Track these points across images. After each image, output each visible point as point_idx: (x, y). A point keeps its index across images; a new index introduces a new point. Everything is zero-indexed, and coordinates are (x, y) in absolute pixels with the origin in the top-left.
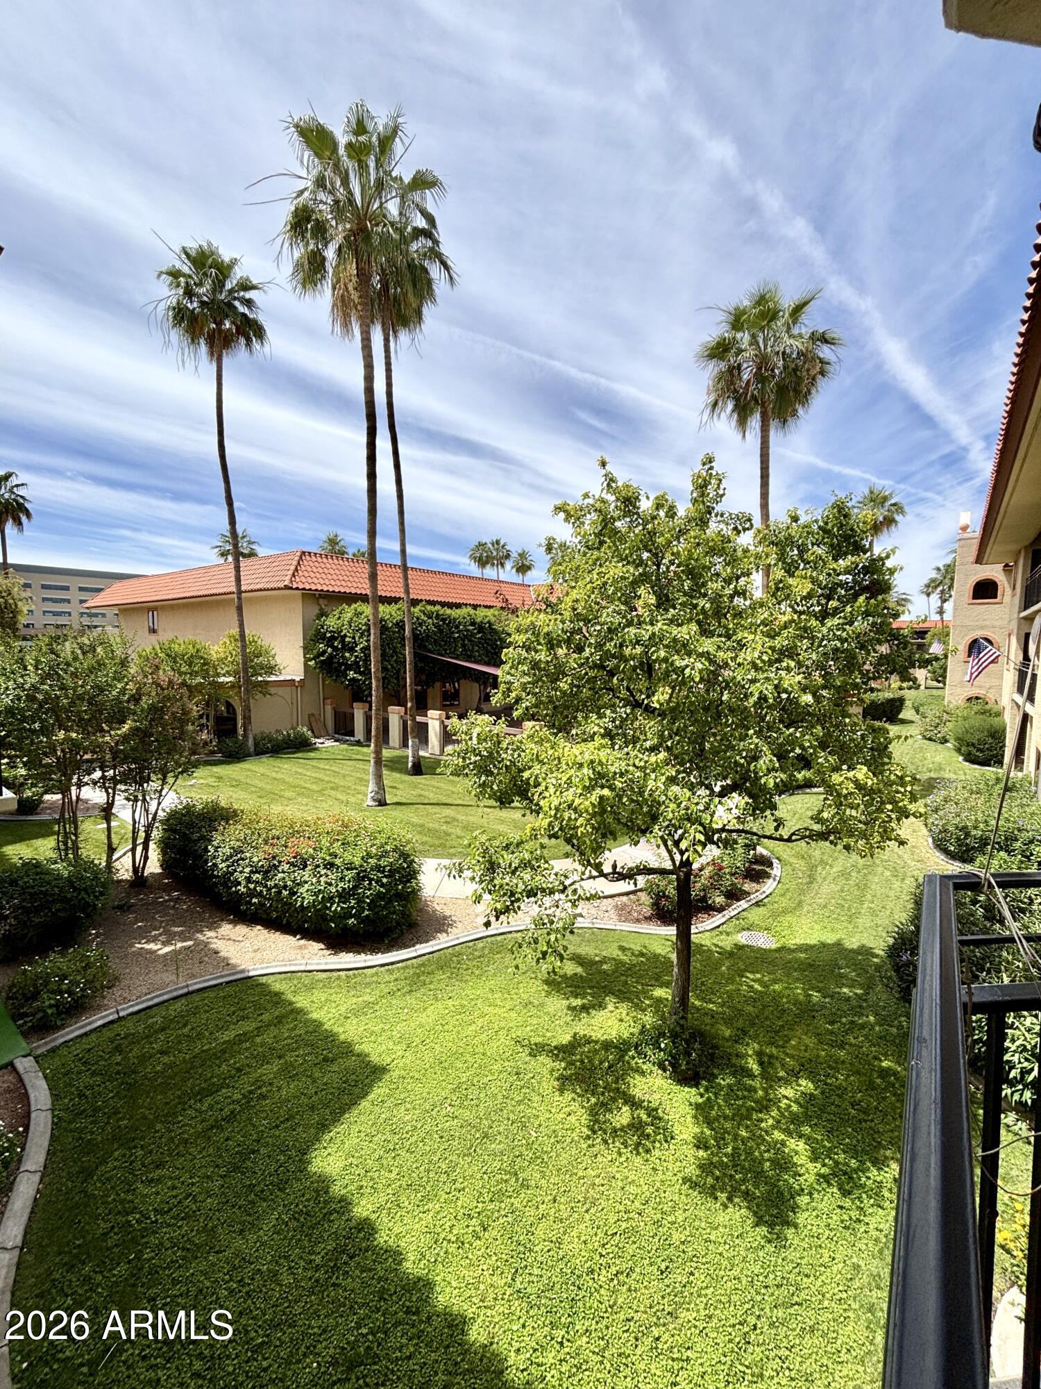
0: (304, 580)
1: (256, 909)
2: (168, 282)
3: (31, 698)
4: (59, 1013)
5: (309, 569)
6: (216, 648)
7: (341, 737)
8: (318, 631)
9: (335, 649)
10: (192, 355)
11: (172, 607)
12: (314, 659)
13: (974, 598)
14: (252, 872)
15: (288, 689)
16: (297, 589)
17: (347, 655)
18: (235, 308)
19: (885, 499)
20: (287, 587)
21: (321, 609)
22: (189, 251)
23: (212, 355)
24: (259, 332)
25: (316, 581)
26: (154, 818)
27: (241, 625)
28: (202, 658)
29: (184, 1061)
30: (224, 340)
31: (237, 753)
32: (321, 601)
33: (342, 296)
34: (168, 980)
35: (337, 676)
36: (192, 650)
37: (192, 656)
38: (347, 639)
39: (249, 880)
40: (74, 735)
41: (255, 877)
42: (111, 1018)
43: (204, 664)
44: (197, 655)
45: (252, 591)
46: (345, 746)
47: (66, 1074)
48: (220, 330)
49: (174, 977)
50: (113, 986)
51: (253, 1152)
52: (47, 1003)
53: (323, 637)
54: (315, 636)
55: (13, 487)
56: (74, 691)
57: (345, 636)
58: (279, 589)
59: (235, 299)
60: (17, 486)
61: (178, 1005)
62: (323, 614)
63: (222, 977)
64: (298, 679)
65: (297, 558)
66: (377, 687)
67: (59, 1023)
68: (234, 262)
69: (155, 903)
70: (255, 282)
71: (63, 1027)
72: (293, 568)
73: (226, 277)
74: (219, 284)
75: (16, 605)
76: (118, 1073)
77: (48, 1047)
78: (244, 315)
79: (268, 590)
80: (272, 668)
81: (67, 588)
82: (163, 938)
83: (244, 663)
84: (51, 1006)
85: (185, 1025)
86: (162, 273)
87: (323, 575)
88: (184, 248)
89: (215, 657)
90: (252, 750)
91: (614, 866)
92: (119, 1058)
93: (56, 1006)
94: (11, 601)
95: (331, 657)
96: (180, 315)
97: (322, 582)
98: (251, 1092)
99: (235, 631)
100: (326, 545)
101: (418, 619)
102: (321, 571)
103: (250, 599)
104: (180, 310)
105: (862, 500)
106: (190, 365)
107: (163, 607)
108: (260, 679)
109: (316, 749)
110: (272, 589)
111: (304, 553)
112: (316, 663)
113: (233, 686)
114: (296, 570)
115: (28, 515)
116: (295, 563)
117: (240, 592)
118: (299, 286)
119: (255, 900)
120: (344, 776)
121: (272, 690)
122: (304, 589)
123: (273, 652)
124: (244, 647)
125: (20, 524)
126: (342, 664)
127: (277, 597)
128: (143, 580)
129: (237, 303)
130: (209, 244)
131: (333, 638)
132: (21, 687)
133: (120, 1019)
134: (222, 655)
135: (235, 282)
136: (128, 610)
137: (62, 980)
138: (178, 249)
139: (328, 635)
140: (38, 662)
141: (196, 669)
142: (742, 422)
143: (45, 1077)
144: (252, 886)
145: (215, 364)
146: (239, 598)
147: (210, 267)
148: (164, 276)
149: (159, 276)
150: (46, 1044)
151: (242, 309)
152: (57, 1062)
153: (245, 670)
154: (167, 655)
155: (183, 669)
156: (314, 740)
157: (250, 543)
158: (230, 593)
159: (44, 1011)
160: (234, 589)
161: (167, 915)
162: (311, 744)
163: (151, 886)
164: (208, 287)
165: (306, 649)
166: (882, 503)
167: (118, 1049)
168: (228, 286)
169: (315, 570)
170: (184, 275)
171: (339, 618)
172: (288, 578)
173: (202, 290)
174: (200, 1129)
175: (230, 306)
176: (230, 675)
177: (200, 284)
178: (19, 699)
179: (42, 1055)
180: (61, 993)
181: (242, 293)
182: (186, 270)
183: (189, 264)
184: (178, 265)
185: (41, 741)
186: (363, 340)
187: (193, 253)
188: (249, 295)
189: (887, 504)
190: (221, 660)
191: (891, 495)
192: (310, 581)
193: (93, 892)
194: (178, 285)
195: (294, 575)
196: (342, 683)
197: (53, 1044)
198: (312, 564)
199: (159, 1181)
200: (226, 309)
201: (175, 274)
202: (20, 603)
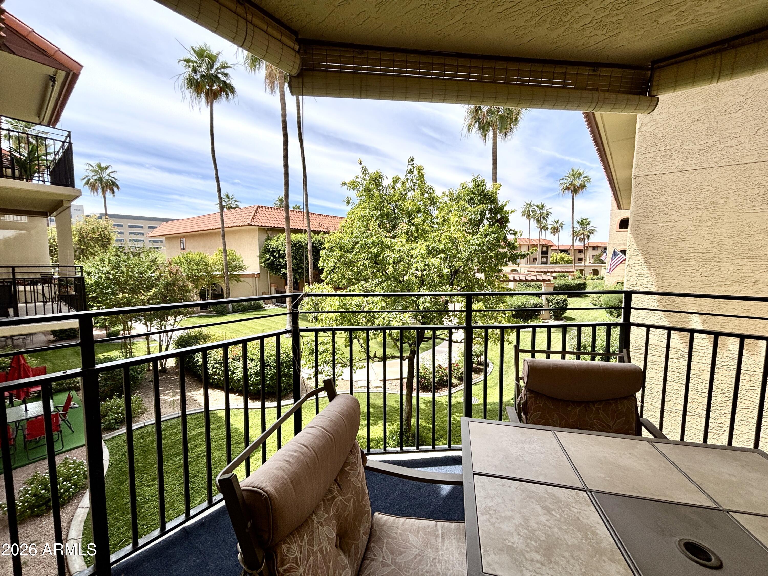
0: (258, 221)
1: (217, 382)
2: (184, 65)
3: (107, 278)
4: (117, 423)
5: (261, 215)
6: (212, 257)
7: (279, 304)
8: (266, 248)
9: (275, 257)
10: (197, 103)
11: (193, 236)
12: (264, 262)
13: (620, 228)
14: (215, 363)
15: (251, 279)
16: (255, 225)
17: (281, 260)
18: (219, 78)
19: (580, 174)
20: (249, 225)
21: (268, 236)
22: (194, 48)
23: (208, 102)
24: (232, 90)
25: (265, 221)
26: (171, 338)
27: (224, 245)
28: (204, 262)
29: (171, 442)
30: (214, 94)
31: (223, 311)
32: (268, 232)
33: (270, 72)
34: (170, 411)
35: (276, 272)
36: (198, 258)
37: (199, 261)
38: (281, 252)
39: (213, 367)
40: (127, 295)
41: (216, 366)
42: (141, 426)
43: (205, 265)
44: (201, 260)
45: (232, 227)
46: (281, 308)
47: (117, 447)
48: (212, 90)
49: (172, 410)
50: (144, 413)
51: (196, 476)
52: (110, 417)
53: (269, 251)
54: (264, 250)
55: (109, 173)
56: (127, 274)
57: (280, 250)
58: (245, 226)
59: (219, 73)
60: (112, 172)
61: (173, 421)
62: (269, 239)
63: (195, 410)
64: (256, 273)
65: (255, 209)
66: (290, 275)
67: (116, 427)
68: (218, 54)
69: (170, 379)
70: (229, 64)
71: (118, 429)
72: (253, 214)
73: (214, 62)
74: (210, 66)
75: (109, 235)
76: (141, 446)
77: (111, 437)
78: (224, 82)
79: (240, 226)
80: (242, 267)
81: (142, 227)
82: (171, 394)
83: (226, 265)
84: (113, 419)
85: (174, 429)
86: (181, 60)
87: (269, 219)
88: (192, 47)
89: (210, 261)
90: (231, 310)
91: (375, 354)
92: (142, 441)
93: (115, 419)
94: (107, 233)
95: (273, 261)
96: (191, 82)
97: (268, 222)
98: (199, 454)
99: (222, 248)
100: (277, 202)
101: (319, 241)
102: (268, 216)
103: (228, 231)
104: (190, 80)
105: (567, 175)
106: (196, 108)
107: (188, 236)
108: (235, 273)
109: (265, 310)
110: (241, 226)
111: (259, 206)
112: (265, 265)
113: (221, 277)
114: (254, 215)
115: (118, 188)
116: (254, 212)
117: (223, 228)
118: (249, 67)
119: (216, 377)
120: (276, 323)
121: (242, 279)
122: (258, 226)
123: (242, 259)
124: (226, 256)
125: (113, 192)
126: (279, 265)
127: (245, 231)
128: (177, 222)
129: (220, 75)
130: (205, 45)
131: (274, 252)
132: (102, 272)
133: (145, 426)
134: (215, 261)
135: (219, 65)
136: (171, 238)
137: (118, 408)
138: (189, 48)
139: (271, 250)
140: (110, 260)
141: (201, 267)
142: (485, 135)
143: (108, 448)
144: (214, 370)
145: (209, 108)
146: (223, 231)
147: (206, 57)
148: (182, 62)
149: (179, 62)
150: (110, 435)
151: (223, 78)
152: (114, 442)
153: (227, 269)
154: (186, 260)
155: (194, 268)
156: (264, 306)
157: (236, 201)
158: (218, 229)
159: (110, 421)
160: (220, 226)
161: (174, 384)
162: (262, 307)
163: (169, 372)
164: (204, 67)
165: (260, 257)
166: (579, 177)
167: (142, 438)
168: (215, 66)
169: (264, 215)
170: (192, 61)
171: (277, 241)
172: (250, 219)
173: (201, 69)
174: (174, 467)
175: (216, 77)
176: (219, 271)
177: (200, 66)
178: (101, 279)
179: (108, 440)
180: (118, 414)
181: (223, 70)
182: (194, 59)
183: (195, 55)
184: (190, 56)
185: (111, 298)
186: (281, 95)
187: (197, 50)
188: (226, 71)
189: (581, 177)
190: (214, 263)
191: (583, 172)
192: (262, 221)
193: (137, 371)
194: (189, 67)
195: (253, 218)
196: (279, 275)
197: (113, 436)
198: (263, 212)
199: (152, 485)
200: (214, 79)
201: (188, 61)
202: (111, 234)
